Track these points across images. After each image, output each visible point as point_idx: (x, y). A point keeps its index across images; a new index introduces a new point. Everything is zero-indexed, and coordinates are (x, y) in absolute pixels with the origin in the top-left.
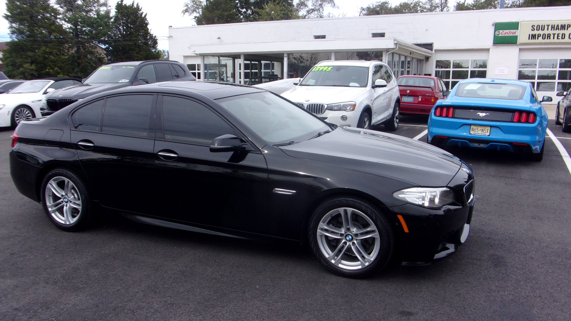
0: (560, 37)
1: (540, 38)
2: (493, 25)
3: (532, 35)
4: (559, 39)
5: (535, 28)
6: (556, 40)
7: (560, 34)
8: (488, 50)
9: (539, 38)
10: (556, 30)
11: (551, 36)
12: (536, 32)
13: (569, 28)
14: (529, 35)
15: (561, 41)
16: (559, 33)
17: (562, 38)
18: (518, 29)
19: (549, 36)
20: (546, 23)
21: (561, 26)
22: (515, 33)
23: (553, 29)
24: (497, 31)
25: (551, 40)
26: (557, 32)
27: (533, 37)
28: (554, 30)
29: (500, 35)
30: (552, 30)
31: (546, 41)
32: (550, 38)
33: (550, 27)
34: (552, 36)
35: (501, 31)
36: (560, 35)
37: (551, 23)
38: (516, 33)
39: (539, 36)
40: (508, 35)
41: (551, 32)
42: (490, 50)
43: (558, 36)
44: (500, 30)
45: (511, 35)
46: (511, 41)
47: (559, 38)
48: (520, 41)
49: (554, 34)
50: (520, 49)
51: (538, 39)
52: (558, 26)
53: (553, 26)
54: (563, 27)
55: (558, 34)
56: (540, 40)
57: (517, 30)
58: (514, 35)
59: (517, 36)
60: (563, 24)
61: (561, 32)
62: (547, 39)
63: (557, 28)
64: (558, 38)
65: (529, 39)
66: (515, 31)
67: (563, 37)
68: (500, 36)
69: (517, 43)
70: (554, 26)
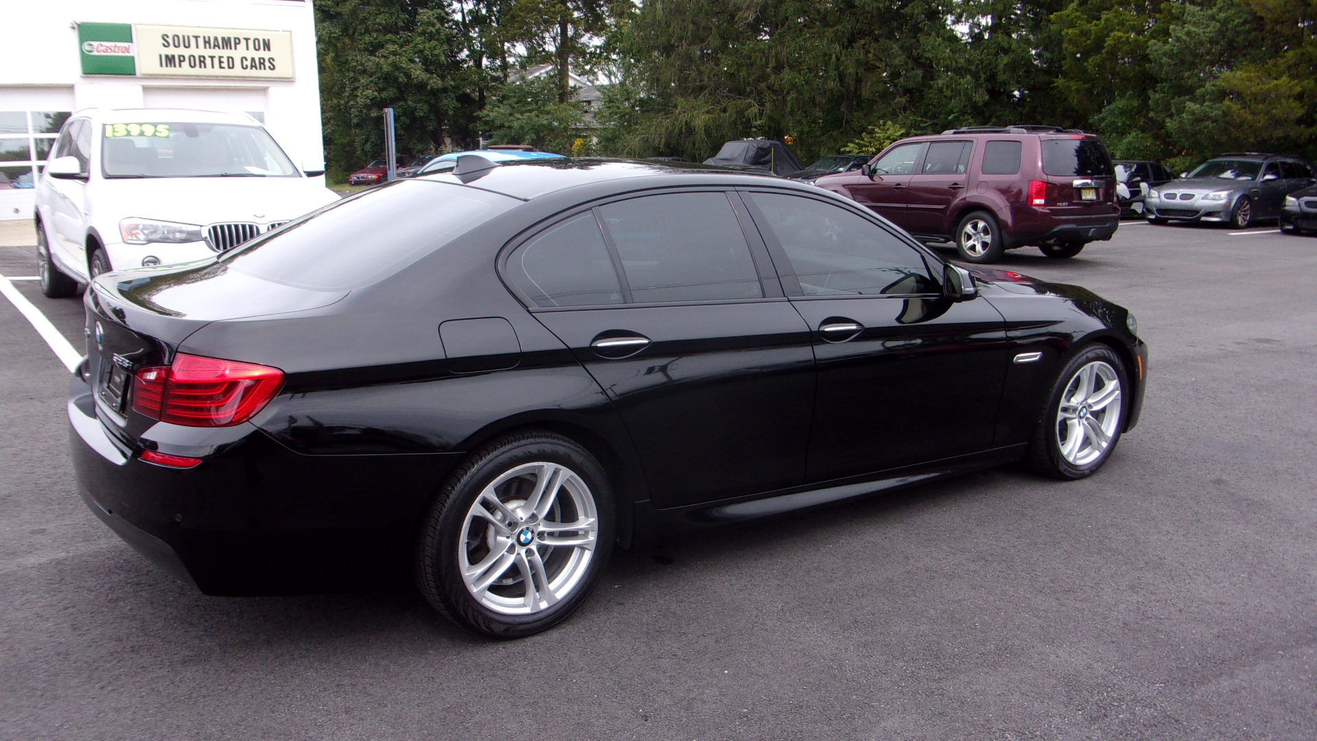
0: (225, 65)
1: (186, 64)
2: (73, 28)
3: (167, 56)
4: (224, 68)
5: (170, 40)
6: (217, 71)
7: (222, 57)
8: (70, 88)
9: (182, 64)
10: (214, 48)
11: (206, 62)
12: (171, 51)
13: (238, 46)
14: (161, 56)
15: (227, 72)
16: (221, 55)
17: (229, 68)
18: (131, 41)
19: (202, 61)
20: (191, 32)
21: (223, 39)
22: (127, 50)
23: (207, 45)
24: (86, 43)
25: (209, 71)
26: (217, 52)
27: (170, 60)
28: (210, 48)
29: (95, 53)
30: (205, 47)
31: (198, 71)
32: (205, 67)
33: (201, 41)
34: (208, 61)
35: (95, 44)
36: (225, 60)
37: (202, 33)
38: (131, 51)
39: (182, 59)
40: (113, 54)
41: (207, 52)
42: (77, 88)
43: (221, 62)
44: (94, 40)
45: (121, 54)
46: (122, 69)
47: (223, 65)
48: (142, 67)
49: (212, 58)
50: (145, 89)
51: (180, 66)
52: (216, 39)
53: (207, 40)
54: (227, 43)
55: (220, 57)
56: (185, 69)
57: (130, 44)
58: (127, 54)
59: (133, 58)
60: (226, 36)
61: (226, 53)
62: (200, 67)
63: (216, 46)
64: (221, 67)
65: (161, 66)
66: (126, 45)
67: (231, 66)
68: (95, 56)
69: (135, 74)
70: (209, 38)
